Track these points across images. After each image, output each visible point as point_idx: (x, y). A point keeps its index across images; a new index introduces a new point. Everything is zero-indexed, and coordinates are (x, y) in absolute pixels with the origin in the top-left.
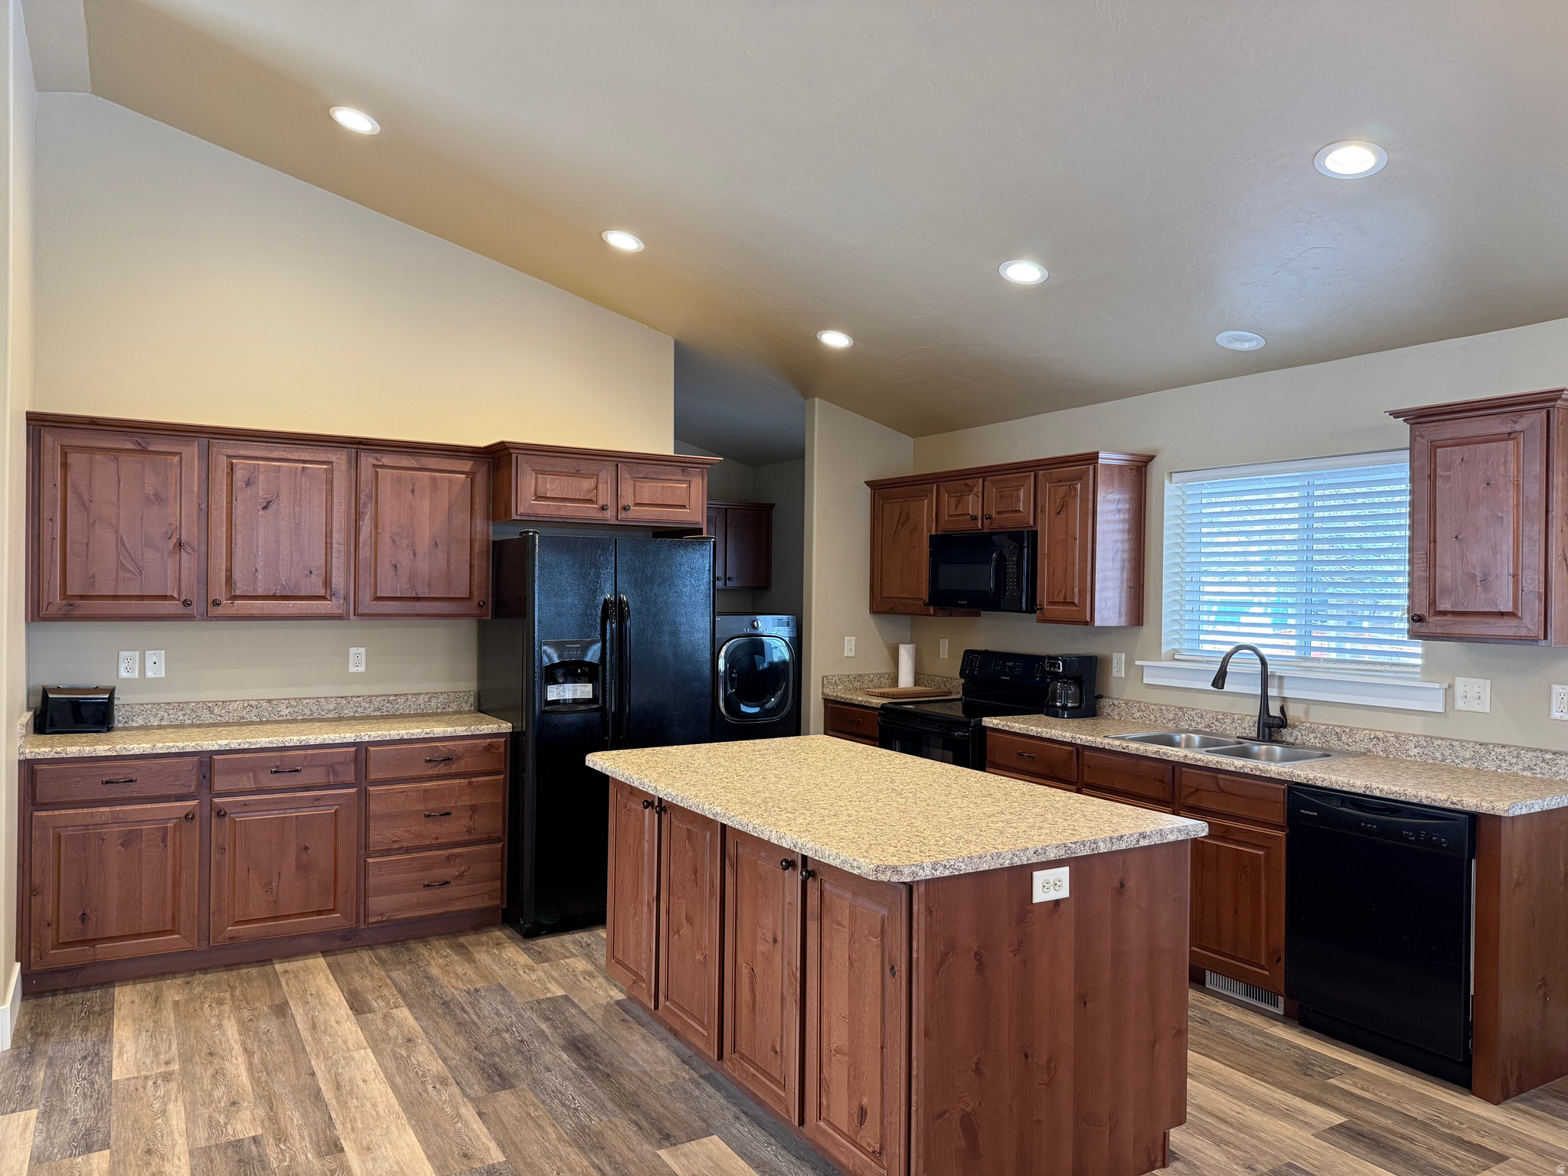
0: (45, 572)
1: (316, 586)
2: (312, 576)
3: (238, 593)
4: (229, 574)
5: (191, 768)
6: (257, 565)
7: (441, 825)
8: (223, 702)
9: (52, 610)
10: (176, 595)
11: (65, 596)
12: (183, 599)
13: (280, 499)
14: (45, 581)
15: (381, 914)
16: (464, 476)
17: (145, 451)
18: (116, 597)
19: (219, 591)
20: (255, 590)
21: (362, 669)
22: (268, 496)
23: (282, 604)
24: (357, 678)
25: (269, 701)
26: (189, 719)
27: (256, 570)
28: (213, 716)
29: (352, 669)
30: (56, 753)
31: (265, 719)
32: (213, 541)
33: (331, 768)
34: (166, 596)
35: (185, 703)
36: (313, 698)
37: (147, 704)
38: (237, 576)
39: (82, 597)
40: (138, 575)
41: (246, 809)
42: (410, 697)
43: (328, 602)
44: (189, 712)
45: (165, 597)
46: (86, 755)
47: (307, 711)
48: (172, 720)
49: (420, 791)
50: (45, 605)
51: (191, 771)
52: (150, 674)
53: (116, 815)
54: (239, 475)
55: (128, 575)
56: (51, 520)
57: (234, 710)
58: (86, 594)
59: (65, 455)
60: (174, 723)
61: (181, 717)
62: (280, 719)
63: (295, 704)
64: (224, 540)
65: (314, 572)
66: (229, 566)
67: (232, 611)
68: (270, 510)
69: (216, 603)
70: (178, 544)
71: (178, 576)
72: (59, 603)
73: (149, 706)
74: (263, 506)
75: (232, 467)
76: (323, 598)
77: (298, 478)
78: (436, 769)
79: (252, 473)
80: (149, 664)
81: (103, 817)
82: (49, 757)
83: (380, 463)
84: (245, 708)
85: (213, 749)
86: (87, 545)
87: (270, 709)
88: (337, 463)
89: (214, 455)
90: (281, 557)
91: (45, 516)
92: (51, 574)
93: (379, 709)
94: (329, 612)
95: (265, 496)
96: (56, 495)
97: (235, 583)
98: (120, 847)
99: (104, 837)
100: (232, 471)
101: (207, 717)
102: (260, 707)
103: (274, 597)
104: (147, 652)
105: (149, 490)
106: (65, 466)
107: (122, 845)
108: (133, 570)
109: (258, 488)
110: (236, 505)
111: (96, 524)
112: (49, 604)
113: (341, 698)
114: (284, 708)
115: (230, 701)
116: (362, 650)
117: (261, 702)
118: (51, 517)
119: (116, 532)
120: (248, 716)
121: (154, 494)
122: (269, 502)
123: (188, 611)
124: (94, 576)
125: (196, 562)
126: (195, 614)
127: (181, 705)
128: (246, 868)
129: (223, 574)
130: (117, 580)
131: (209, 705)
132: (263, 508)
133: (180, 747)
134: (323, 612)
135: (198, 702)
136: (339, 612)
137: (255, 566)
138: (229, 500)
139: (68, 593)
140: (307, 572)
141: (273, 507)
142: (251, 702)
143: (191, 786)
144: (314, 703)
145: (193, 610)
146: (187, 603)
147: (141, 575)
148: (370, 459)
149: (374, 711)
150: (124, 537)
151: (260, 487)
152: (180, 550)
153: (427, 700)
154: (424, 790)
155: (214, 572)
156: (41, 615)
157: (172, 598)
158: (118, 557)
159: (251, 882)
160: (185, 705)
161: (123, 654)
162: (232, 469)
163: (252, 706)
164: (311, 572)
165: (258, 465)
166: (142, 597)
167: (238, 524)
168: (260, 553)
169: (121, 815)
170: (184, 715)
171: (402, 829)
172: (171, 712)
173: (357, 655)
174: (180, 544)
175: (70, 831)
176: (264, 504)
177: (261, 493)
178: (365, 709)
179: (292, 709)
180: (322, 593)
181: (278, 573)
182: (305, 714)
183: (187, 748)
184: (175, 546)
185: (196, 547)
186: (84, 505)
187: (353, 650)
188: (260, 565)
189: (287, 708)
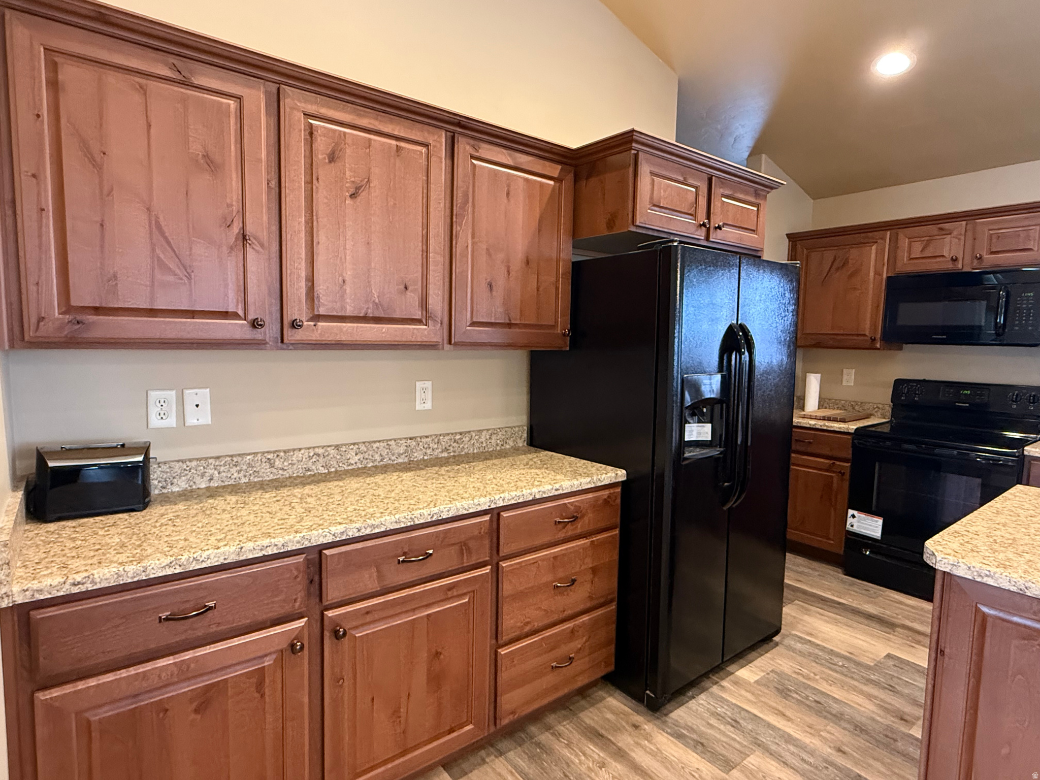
0: (29, 265)
1: (410, 305)
2: (408, 293)
3: (322, 311)
4: (310, 284)
5: (296, 573)
6: (344, 275)
7: (568, 595)
8: (285, 452)
9: (47, 329)
10: (241, 313)
11: (67, 307)
12: (251, 317)
13: (372, 185)
14: (32, 280)
15: (513, 713)
16: (552, 183)
17: (186, 84)
18: (152, 312)
19: (297, 309)
20: (343, 308)
21: (428, 406)
22: (357, 180)
23: (374, 328)
24: (425, 415)
25: (337, 447)
26: (245, 476)
27: (344, 281)
28: (274, 470)
29: (419, 407)
30: (74, 585)
31: (333, 470)
32: (289, 237)
33: (464, 547)
34: (227, 312)
35: (239, 455)
36: (383, 441)
37: (190, 460)
38: (321, 288)
39: (97, 310)
40: (185, 279)
41: (369, 618)
42: (474, 434)
43: (425, 327)
44: (245, 467)
45: (225, 315)
46: (130, 581)
47: (377, 457)
48: (224, 479)
49: (549, 559)
50: (34, 320)
51: (296, 577)
52: (191, 421)
53: (184, 667)
54: (322, 146)
55: (171, 278)
56: (34, 176)
57: (298, 461)
58: (104, 305)
59: (53, 67)
60: (226, 483)
61: (236, 475)
62: (350, 468)
63: (365, 450)
64: (303, 235)
65: (410, 288)
66: (310, 274)
67: (315, 336)
68: (359, 199)
69: (295, 325)
70: (241, 236)
71: (242, 283)
72: (58, 319)
73: (194, 463)
74: (350, 193)
75: (311, 132)
76: (418, 321)
77: (392, 161)
78: (564, 531)
79: (337, 144)
80: (189, 408)
81: (163, 675)
82: (62, 593)
83: (478, 154)
84: (310, 458)
85: (325, 542)
86: (102, 225)
87: (338, 457)
88: (435, 146)
89: (288, 110)
90: (373, 265)
91: (24, 168)
92: (40, 269)
93: (446, 450)
94: (426, 339)
95: (353, 179)
96: (41, 134)
97: (318, 297)
98: (193, 716)
99: (167, 707)
100: (311, 137)
101: (267, 474)
102: (328, 456)
103: (365, 319)
104: (187, 392)
105: (196, 148)
106: (54, 85)
107: (196, 711)
108: (178, 271)
109: (344, 166)
110: (317, 188)
111: (114, 192)
112: (41, 319)
113: (410, 439)
114: (354, 454)
115: (294, 450)
116: (428, 384)
117: (329, 449)
118: (33, 172)
119: (148, 209)
120: (314, 467)
121: (204, 156)
122: (358, 188)
123: (258, 334)
124: (115, 277)
125: (266, 264)
126: (267, 340)
127: (235, 460)
128: (370, 698)
129: (303, 284)
130: (152, 286)
131: (269, 457)
132: (351, 196)
133: (280, 545)
134: (419, 339)
135: (255, 454)
136: (435, 340)
137: (341, 275)
138: (309, 179)
139: (74, 302)
140: (402, 287)
141: (363, 195)
142: (317, 450)
143: (295, 600)
144: (384, 447)
145: (265, 334)
146: (255, 324)
147: (189, 278)
148: (468, 147)
149: (442, 452)
150: (161, 219)
151: (347, 165)
152: (244, 246)
153: (488, 437)
154: (554, 558)
155: (290, 281)
156: (27, 338)
157: (235, 316)
158: (153, 250)
159: (375, 715)
160: (240, 459)
161: (154, 395)
162: (311, 134)
163: (318, 455)
164: (406, 288)
165: (345, 133)
166: (192, 314)
167: (320, 213)
168: (348, 258)
169: (192, 666)
170: (239, 472)
171: (532, 607)
172: (222, 469)
173: (424, 390)
174: (244, 238)
175: (106, 712)
176: (352, 191)
177: (348, 173)
178: (433, 450)
179: (362, 456)
180: (418, 315)
181: (370, 286)
182: (375, 460)
183: (290, 544)
184: (237, 239)
185: (266, 244)
186: (92, 160)
187: (419, 385)
188: (348, 275)
189: (356, 454)
